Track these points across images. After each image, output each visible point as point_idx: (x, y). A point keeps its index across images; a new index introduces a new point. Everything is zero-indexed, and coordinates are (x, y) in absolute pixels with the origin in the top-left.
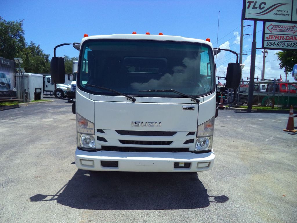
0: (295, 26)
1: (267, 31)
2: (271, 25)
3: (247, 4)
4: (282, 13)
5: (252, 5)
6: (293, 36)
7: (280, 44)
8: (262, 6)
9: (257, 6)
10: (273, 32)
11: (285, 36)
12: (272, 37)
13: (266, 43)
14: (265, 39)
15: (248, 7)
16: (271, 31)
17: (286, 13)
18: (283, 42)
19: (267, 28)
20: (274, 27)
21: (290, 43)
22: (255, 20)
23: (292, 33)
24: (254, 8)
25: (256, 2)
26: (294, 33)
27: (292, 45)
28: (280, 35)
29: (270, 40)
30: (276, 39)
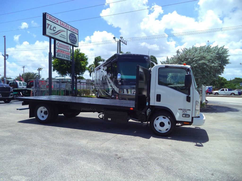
0: (68, 46)
1: (57, 47)
2: (58, 43)
3: (47, 25)
4: (63, 36)
5: (49, 26)
6: (68, 52)
7: (63, 56)
8: (54, 29)
9: (52, 28)
10: (60, 48)
11: (65, 51)
12: (59, 51)
13: (57, 54)
14: (56, 52)
15: (48, 28)
16: (59, 47)
17: (64, 37)
18: (64, 55)
19: (57, 44)
20: (59, 44)
21: (67, 56)
22: (51, 38)
23: (67, 50)
24: (50, 29)
25: (51, 26)
26: (68, 50)
27: (68, 58)
28: (63, 51)
29: (58, 52)
30: (61, 53)
